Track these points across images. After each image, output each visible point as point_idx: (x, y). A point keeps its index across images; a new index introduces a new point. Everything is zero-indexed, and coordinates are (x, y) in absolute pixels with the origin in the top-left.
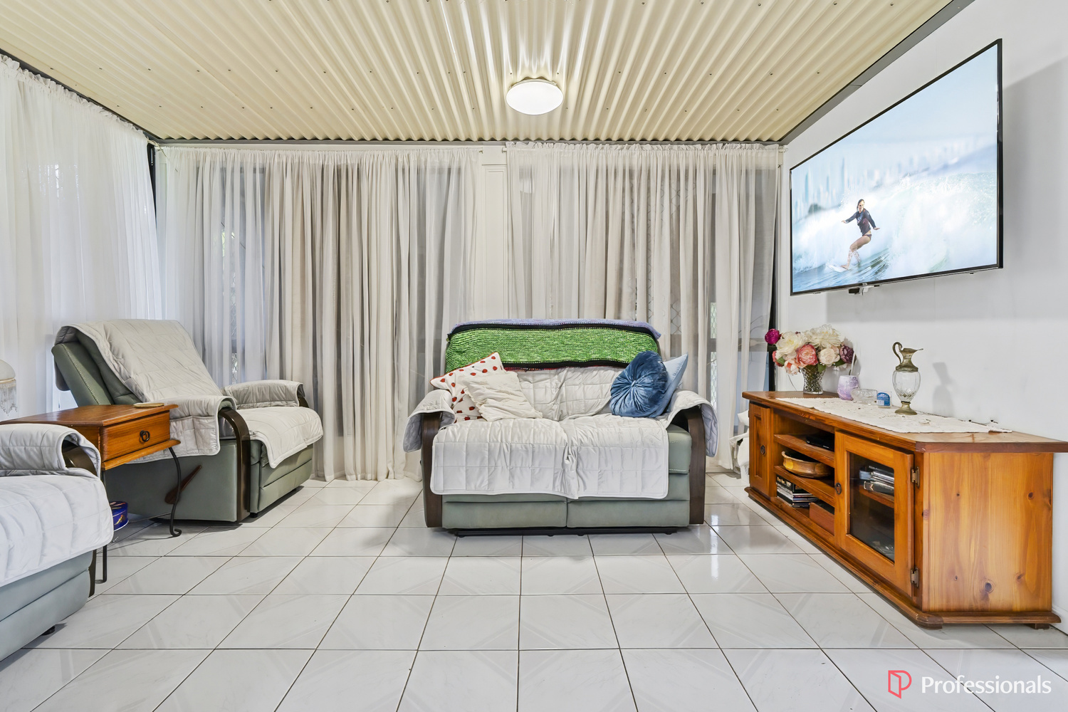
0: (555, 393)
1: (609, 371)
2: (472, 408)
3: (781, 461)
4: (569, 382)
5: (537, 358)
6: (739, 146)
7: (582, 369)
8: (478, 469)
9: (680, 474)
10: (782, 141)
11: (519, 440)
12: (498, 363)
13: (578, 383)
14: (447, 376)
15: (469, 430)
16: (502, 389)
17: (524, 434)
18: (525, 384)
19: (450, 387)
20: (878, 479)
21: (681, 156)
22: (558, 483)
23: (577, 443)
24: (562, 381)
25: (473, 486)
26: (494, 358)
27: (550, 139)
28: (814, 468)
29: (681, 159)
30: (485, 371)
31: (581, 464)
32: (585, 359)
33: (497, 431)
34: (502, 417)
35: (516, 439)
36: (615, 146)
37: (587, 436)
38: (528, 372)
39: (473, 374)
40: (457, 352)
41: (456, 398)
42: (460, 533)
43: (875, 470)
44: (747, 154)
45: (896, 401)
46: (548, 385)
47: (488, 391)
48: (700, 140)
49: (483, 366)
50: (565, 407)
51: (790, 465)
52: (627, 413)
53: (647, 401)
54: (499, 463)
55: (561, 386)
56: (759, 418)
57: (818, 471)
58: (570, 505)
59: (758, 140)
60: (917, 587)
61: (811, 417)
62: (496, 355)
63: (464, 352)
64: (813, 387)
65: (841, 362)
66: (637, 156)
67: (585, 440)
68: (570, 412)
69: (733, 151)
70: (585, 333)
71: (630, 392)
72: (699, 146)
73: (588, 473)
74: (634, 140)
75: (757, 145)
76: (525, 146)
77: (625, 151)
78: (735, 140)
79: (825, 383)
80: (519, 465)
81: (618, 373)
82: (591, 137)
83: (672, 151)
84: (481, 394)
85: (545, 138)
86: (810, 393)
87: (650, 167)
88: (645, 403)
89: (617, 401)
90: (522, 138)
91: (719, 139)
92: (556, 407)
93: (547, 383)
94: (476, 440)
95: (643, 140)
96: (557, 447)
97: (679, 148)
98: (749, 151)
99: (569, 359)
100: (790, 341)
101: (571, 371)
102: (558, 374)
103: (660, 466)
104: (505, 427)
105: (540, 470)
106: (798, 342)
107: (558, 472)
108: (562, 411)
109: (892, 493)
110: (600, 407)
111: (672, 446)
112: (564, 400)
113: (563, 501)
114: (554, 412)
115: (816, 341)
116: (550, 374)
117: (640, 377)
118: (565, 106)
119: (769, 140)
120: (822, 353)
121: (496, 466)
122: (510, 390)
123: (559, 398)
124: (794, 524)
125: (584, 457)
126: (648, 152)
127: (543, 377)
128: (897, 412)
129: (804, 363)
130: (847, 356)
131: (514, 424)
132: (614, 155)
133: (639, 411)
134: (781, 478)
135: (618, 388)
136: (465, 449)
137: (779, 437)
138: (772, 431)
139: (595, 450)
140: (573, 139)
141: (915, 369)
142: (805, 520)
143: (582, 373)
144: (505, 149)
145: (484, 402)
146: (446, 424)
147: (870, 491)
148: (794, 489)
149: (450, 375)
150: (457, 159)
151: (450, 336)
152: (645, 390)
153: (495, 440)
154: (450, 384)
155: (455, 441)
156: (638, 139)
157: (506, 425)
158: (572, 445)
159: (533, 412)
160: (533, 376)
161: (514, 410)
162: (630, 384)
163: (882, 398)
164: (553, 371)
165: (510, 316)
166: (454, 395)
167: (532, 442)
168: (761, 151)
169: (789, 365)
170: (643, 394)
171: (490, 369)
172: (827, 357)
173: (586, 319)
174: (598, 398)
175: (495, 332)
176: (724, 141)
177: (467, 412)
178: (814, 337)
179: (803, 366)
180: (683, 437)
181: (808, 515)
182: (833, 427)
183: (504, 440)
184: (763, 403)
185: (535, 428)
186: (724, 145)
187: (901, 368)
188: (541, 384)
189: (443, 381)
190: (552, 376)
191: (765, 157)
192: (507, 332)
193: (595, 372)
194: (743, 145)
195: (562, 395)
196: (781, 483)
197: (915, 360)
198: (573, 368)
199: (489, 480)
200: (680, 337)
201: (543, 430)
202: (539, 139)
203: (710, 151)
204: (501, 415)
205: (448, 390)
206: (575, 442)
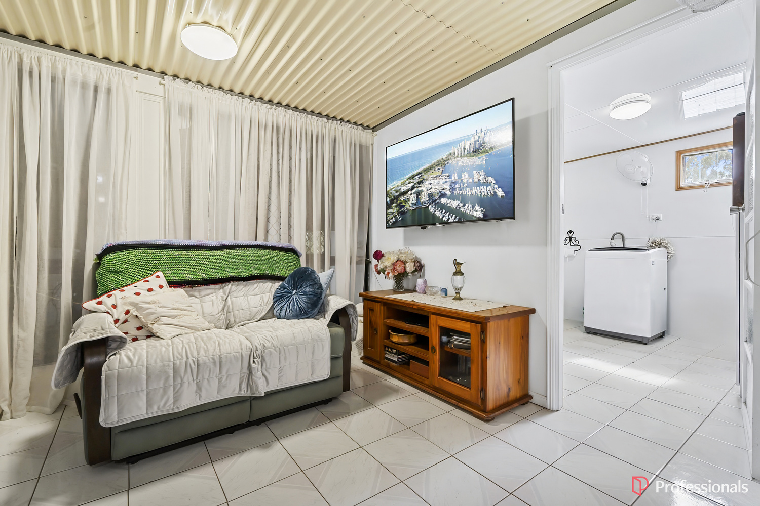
0: (222, 305)
1: (268, 283)
2: (139, 329)
3: (388, 336)
4: (235, 294)
5: (203, 276)
6: (350, 126)
7: (245, 283)
8: (161, 390)
9: (337, 358)
10: (374, 129)
11: (205, 353)
12: (164, 282)
13: (242, 294)
14: (104, 298)
15: (147, 352)
16: (174, 307)
17: (209, 346)
18: (193, 299)
19: (110, 309)
20: (457, 340)
21: (313, 124)
22: (244, 386)
23: (260, 347)
24: (227, 294)
25: (155, 408)
26: (158, 277)
27: (210, 85)
28: (410, 339)
29: (313, 127)
30: (150, 290)
31: (264, 365)
32: (247, 274)
33: (180, 348)
34: (179, 334)
35: (202, 352)
36: (266, 105)
37: (268, 340)
38: (194, 288)
39: (138, 294)
40: (112, 272)
41: (118, 320)
42: (132, 460)
43: (454, 336)
44: (354, 132)
45: (452, 292)
46: (214, 298)
47: (160, 310)
48: (327, 116)
49: (147, 286)
50: (232, 317)
51: (396, 338)
52: (293, 316)
53: (309, 305)
54: (185, 380)
55: (226, 299)
56: (372, 310)
57: (412, 340)
58: (252, 401)
59: (361, 125)
60: (484, 400)
61: (414, 307)
62: (160, 274)
63: (120, 272)
64: (399, 287)
65: (416, 270)
66: (283, 117)
67: (268, 344)
68: (237, 320)
69: (346, 128)
70: (245, 253)
71: (293, 300)
72: (325, 120)
73: (270, 371)
74: (281, 104)
75: (360, 128)
76: (184, 85)
77: (273, 110)
78: (348, 121)
79: (405, 284)
80: (206, 376)
81: (277, 285)
82: (247, 93)
83: (308, 119)
84: (154, 313)
85: (205, 83)
86: (397, 290)
87: (291, 127)
88: (308, 308)
89: (282, 307)
90: (182, 76)
91: (339, 118)
92: (223, 317)
93: (213, 297)
94: (158, 360)
95: (288, 105)
96: (243, 354)
97: (312, 118)
98: (356, 131)
99: (232, 275)
100: (388, 258)
101: (235, 285)
102: (223, 288)
103: (325, 355)
104: (188, 343)
105: (227, 377)
106: (393, 258)
107: (243, 377)
108: (229, 320)
109: (469, 348)
110: (264, 314)
111: (333, 338)
112: (231, 310)
113: (246, 400)
114: (221, 322)
115: (403, 258)
116: (215, 289)
117: (301, 287)
118: (234, 61)
119: (367, 126)
120: (407, 265)
121: (182, 383)
122: (182, 306)
123: (226, 309)
124: (400, 376)
125: (267, 358)
126: (291, 115)
127: (209, 291)
128: (454, 299)
129: (397, 272)
130: (419, 267)
131: (196, 339)
132: (265, 112)
133: (302, 314)
134: (388, 347)
135: (278, 298)
136: (145, 373)
137: (387, 321)
138: (382, 318)
139: (276, 352)
140: (231, 90)
141: (462, 274)
142: (408, 372)
143: (245, 286)
144: (163, 82)
145: (157, 320)
146: (116, 349)
147: (452, 348)
148: (398, 353)
149: (109, 296)
150: (106, 79)
151: (100, 257)
152: (308, 297)
153: (180, 357)
154: (110, 306)
155: (132, 366)
156: (284, 104)
157: (187, 341)
158: (257, 350)
159: (206, 325)
160: (199, 291)
161: (190, 325)
162: (291, 293)
163: (444, 292)
164: (218, 286)
165: (167, 237)
166: (116, 317)
167: (219, 354)
168: (362, 132)
169: (388, 273)
170: (306, 301)
171: (156, 288)
172: (410, 267)
173: (241, 241)
174: (261, 305)
175: (157, 252)
176: (342, 120)
177: (134, 333)
178: (401, 255)
179: (396, 273)
180: (339, 330)
181: (409, 370)
182: (428, 312)
183: (190, 356)
184: (377, 299)
185: (219, 339)
186: (341, 123)
187: (456, 273)
188: (207, 298)
189: (100, 303)
190: (217, 290)
191: (365, 136)
192: (169, 252)
193: (256, 285)
194: (353, 126)
195: (229, 307)
196: (389, 352)
197: (463, 269)
198: (236, 283)
199: (174, 398)
200: (312, 255)
201: (227, 340)
202: (199, 82)
203: (332, 125)
204: (178, 331)
205: (107, 312)
206: (259, 347)
